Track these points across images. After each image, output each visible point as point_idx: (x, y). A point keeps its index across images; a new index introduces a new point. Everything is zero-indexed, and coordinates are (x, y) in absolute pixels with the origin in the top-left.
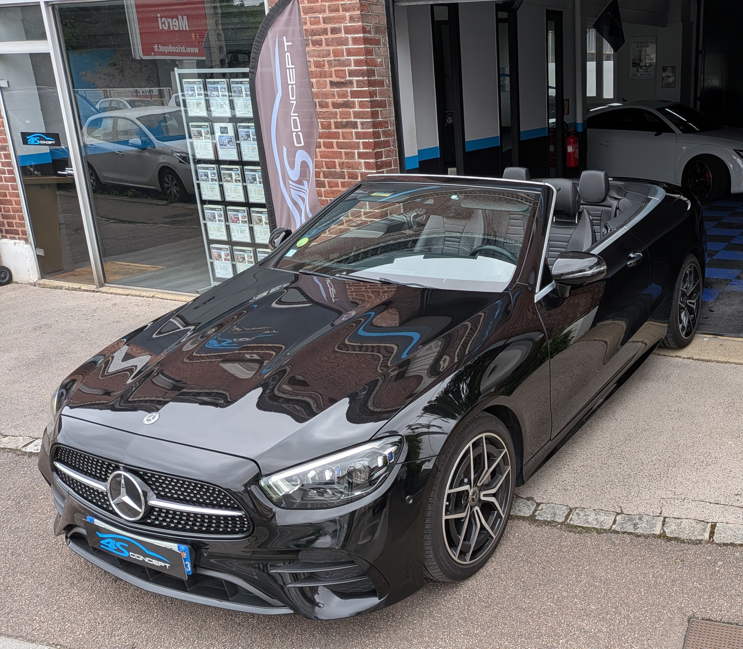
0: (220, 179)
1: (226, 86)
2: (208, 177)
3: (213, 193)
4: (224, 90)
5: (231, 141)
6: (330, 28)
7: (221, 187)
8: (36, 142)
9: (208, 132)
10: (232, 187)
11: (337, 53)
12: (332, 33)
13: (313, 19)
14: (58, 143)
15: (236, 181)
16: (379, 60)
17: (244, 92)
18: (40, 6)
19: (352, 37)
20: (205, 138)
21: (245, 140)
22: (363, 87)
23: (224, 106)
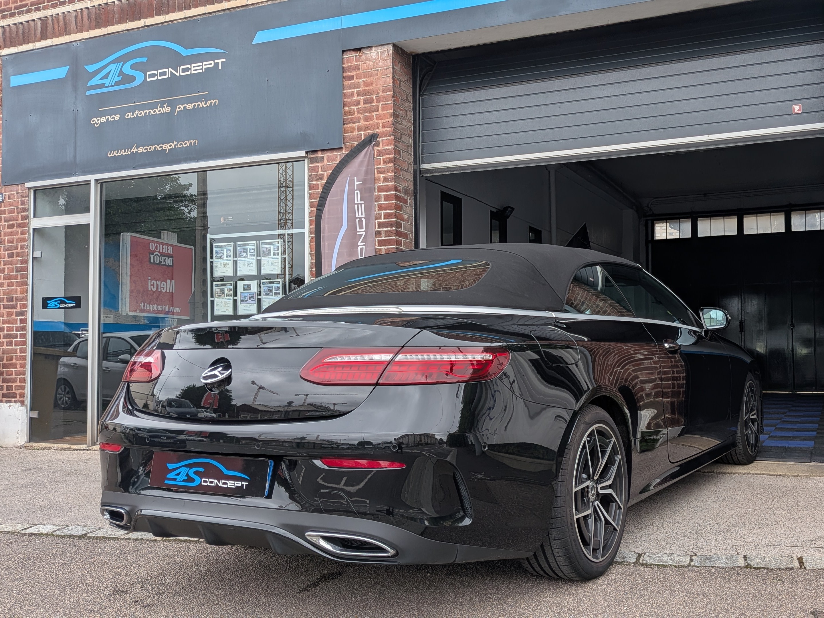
1: (255, 247)
4: (252, 251)
5: (253, 297)
8: (56, 306)
9: (231, 289)
14: (78, 306)
17: (272, 251)
18: (90, 184)
19: (385, 195)
20: (227, 295)
21: (267, 294)
22: (390, 237)
23: (251, 265)
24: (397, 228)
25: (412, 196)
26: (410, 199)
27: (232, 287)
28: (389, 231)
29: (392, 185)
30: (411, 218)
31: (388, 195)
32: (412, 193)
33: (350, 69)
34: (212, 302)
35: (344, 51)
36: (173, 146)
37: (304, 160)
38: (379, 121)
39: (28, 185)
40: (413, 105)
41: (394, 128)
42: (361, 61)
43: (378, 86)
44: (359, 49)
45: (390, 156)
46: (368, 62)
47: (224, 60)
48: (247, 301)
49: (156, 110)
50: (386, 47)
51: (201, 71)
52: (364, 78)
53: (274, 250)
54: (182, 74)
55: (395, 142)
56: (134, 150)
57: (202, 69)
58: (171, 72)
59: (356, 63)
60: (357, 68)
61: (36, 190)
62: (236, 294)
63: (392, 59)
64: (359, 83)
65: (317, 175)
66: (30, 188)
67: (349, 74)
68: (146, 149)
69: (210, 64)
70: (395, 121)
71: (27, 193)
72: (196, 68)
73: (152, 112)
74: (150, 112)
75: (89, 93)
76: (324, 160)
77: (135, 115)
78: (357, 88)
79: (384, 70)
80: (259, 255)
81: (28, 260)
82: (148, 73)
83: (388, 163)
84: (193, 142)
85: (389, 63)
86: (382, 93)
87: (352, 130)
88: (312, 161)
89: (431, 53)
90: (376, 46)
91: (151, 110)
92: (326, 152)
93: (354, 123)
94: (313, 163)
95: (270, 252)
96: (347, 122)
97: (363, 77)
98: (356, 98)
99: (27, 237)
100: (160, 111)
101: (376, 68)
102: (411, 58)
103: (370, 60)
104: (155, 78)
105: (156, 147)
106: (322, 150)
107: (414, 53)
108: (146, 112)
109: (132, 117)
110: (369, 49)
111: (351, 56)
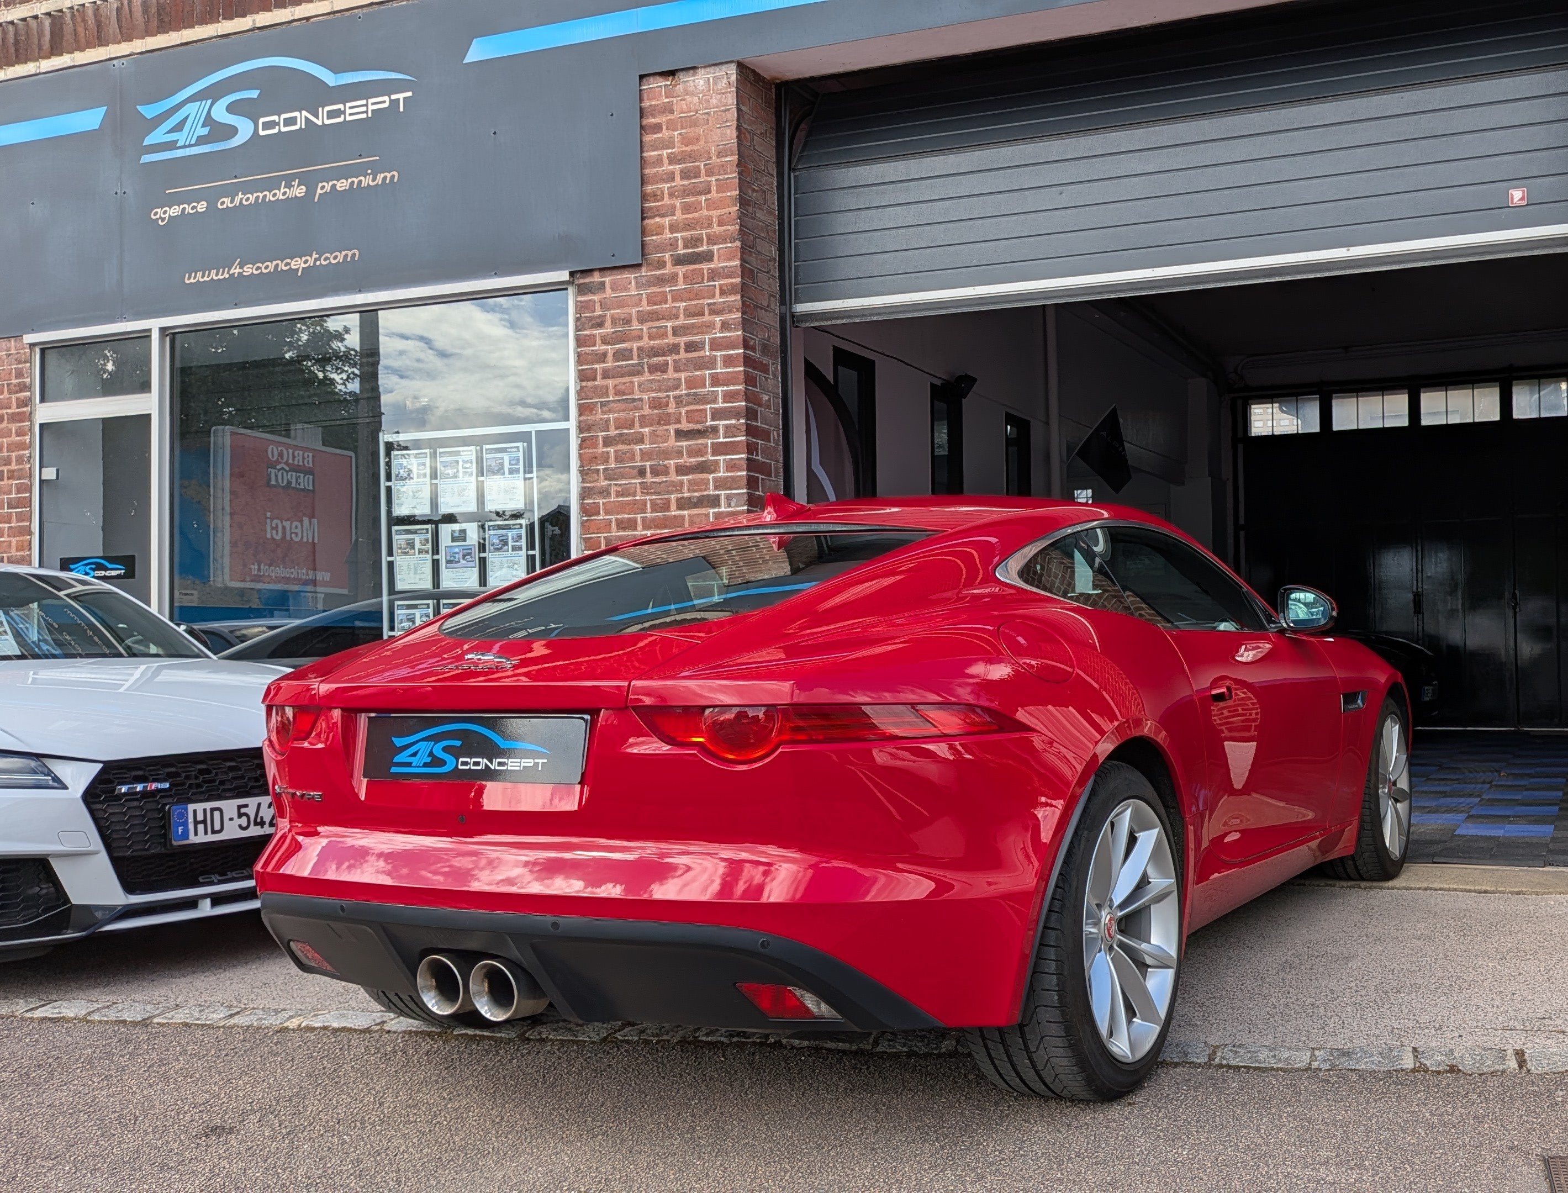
1: (473, 458)
4: (468, 465)
6: (685, 344)
9: (426, 541)
11: (691, 383)
12: (687, 351)
13: (654, 330)
14: (130, 574)
16: (765, 397)
17: (507, 466)
18: (150, 337)
19: (724, 355)
20: (420, 552)
21: (498, 550)
22: (736, 437)
23: (466, 493)
24: (747, 419)
25: (776, 358)
26: (773, 364)
27: (429, 536)
28: (734, 426)
29: (738, 336)
30: (776, 400)
31: (731, 356)
32: (777, 352)
33: (654, 111)
34: (391, 564)
35: (642, 77)
36: (311, 263)
37: (566, 289)
38: (711, 213)
39: (29, 338)
40: (778, 182)
41: (741, 225)
42: (675, 94)
43: (710, 145)
44: (672, 73)
45: (734, 280)
46: (689, 98)
47: (409, 94)
48: (458, 562)
49: (277, 191)
50: (724, 67)
51: (364, 116)
52: (682, 129)
53: (510, 464)
54: (327, 122)
55: (742, 253)
56: (236, 270)
57: (366, 112)
58: (306, 118)
59: (667, 100)
60: (668, 109)
61: (45, 349)
62: (436, 550)
63: (737, 92)
64: (672, 137)
65: (591, 318)
66: (32, 345)
67: (652, 120)
68: (258, 268)
69: (384, 102)
70: (742, 212)
71: (28, 355)
72: (355, 111)
73: (270, 197)
74: (265, 196)
75: (146, 159)
76: (605, 288)
77: (237, 202)
78: (668, 148)
79: (719, 113)
80: (481, 472)
81: (31, 485)
82: (262, 120)
83: (730, 294)
84: (350, 253)
85: (731, 100)
86: (718, 158)
87: (659, 230)
88: (582, 290)
89: (812, 79)
90: (705, 67)
91: (267, 193)
92: (609, 272)
93: (663, 216)
94: (585, 294)
95: (503, 468)
96: (649, 214)
97: (679, 127)
98: (667, 167)
99: (28, 441)
100: (284, 194)
101: (706, 109)
102: (773, 90)
103: (693, 94)
104: (275, 131)
105: (277, 265)
106: (601, 270)
107: (778, 79)
108: (258, 197)
109: (230, 205)
110: (691, 72)
111: (655, 85)
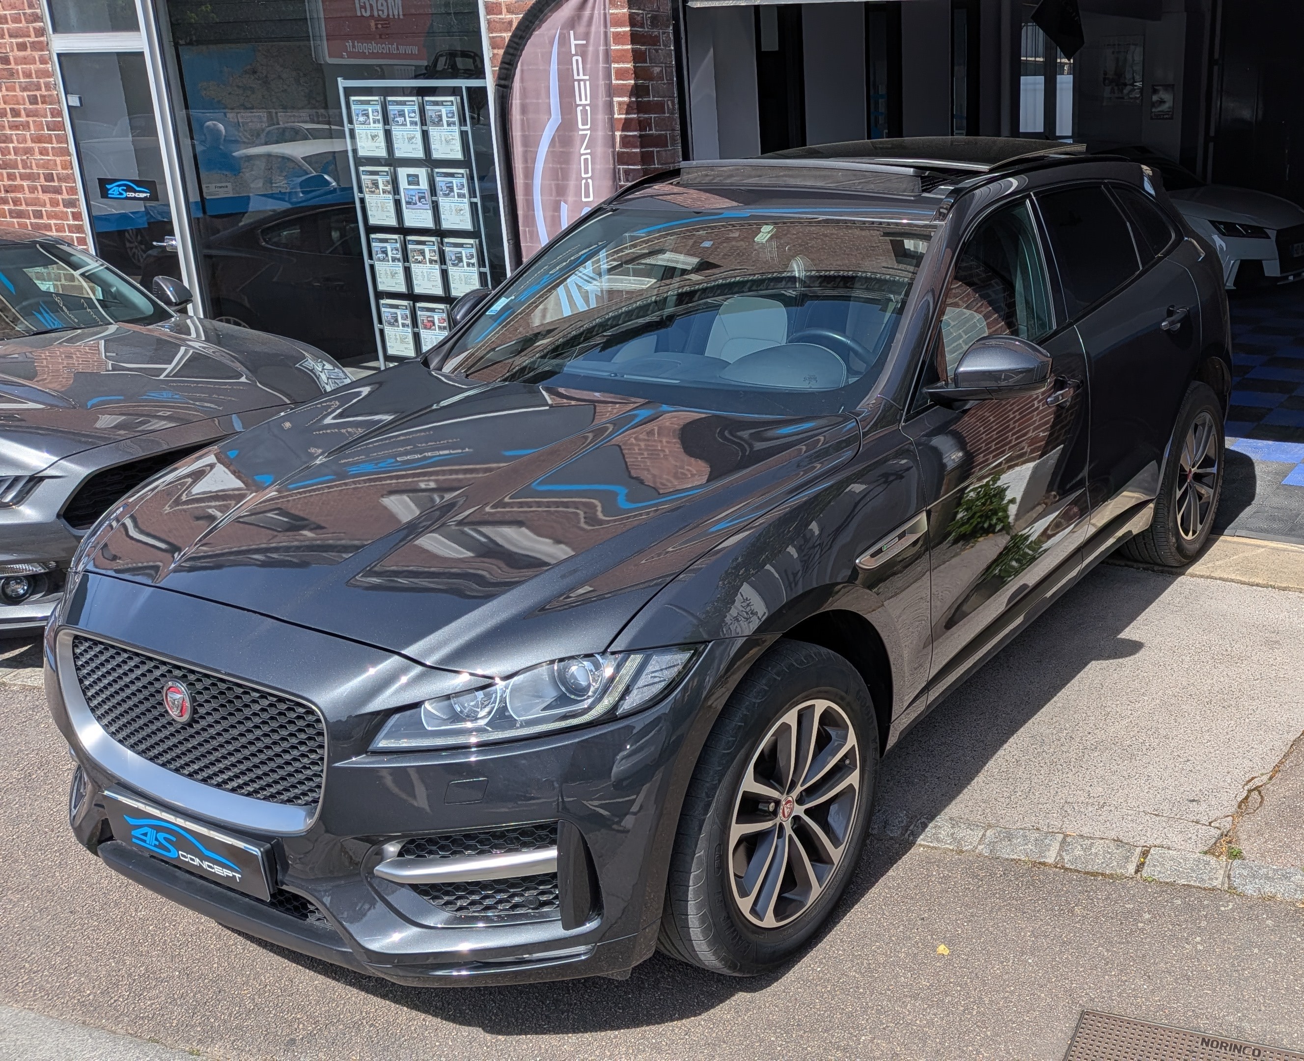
0: (406, 258)
1: (416, 108)
2: (387, 255)
3: (395, 281)
4: (413, 115)
5: (424, 197)
7: (408, 272)
8: (121, 194)
9: (388, 182)
10: (425, 271)
14: (154, 197)
15: (431, 261)
16: (657, 70)
17: (445, 119)
20: (384, 192)
21: (446, 195)
23: (414, 140)
24: (636, 97)
25: (668, 27)
27: (389, 178)
28: (627, 103)
29: (624, 14)
30: (668, 70)
31: (620, 33)
34: (362, 201)
62: (396, 190)
80: (423, 122)
81: (61, 111)
95: (441, 120)
99: (50, 69)
